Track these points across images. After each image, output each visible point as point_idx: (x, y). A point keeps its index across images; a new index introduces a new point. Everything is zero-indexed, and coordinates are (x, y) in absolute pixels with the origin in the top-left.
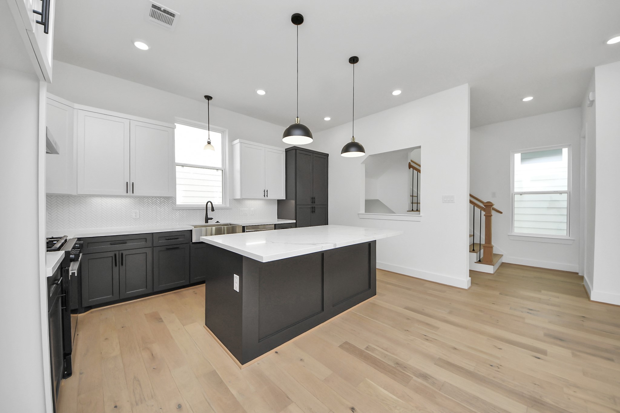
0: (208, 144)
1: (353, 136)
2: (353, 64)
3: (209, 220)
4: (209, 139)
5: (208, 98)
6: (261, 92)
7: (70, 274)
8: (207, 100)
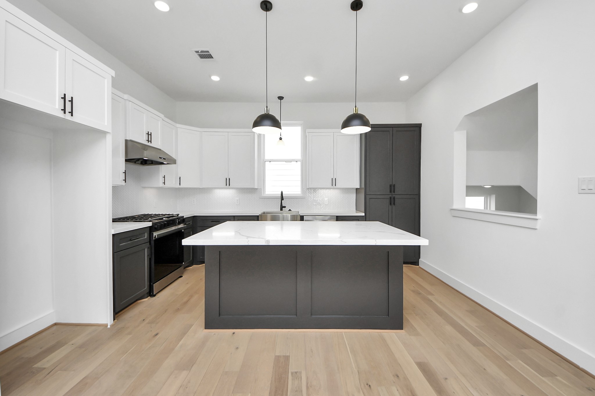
0: (280, 139)
1: (356, 106)
2: (356, 12)
3: (283, 208)
4: (281, 135)
5: (281, 98)
6: (309, 79)
7: (154, 236)
8: (280, 100)
